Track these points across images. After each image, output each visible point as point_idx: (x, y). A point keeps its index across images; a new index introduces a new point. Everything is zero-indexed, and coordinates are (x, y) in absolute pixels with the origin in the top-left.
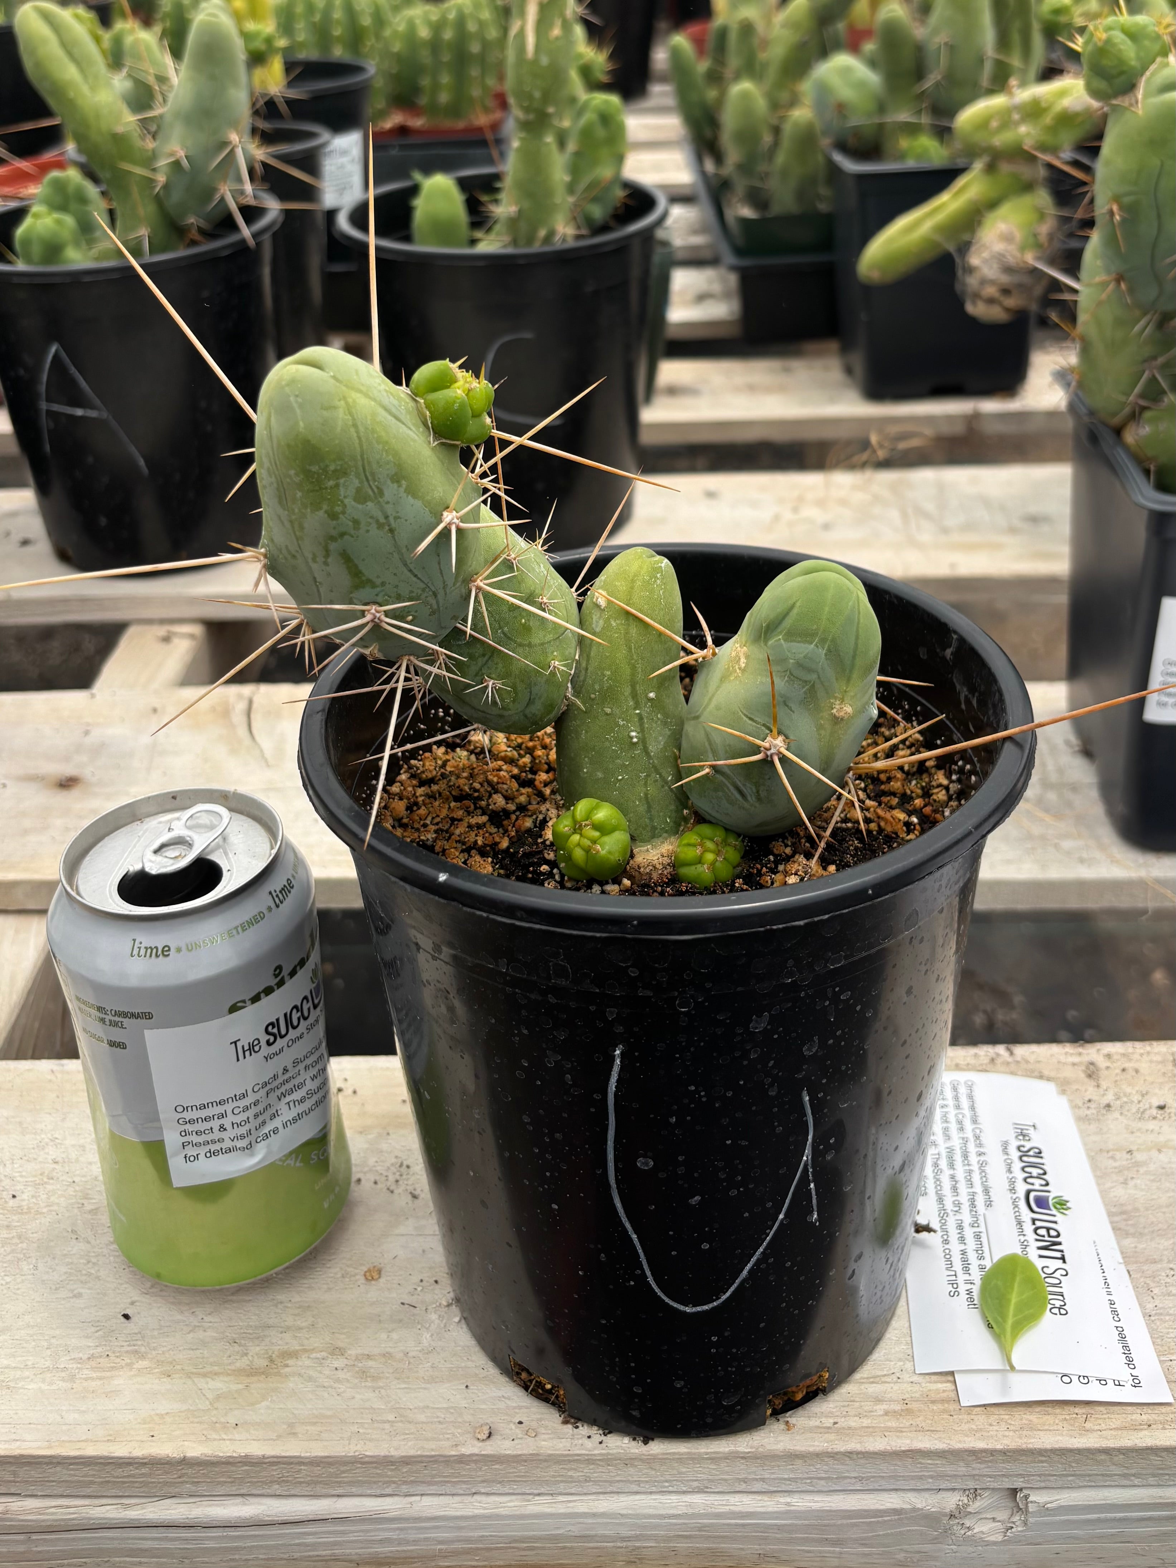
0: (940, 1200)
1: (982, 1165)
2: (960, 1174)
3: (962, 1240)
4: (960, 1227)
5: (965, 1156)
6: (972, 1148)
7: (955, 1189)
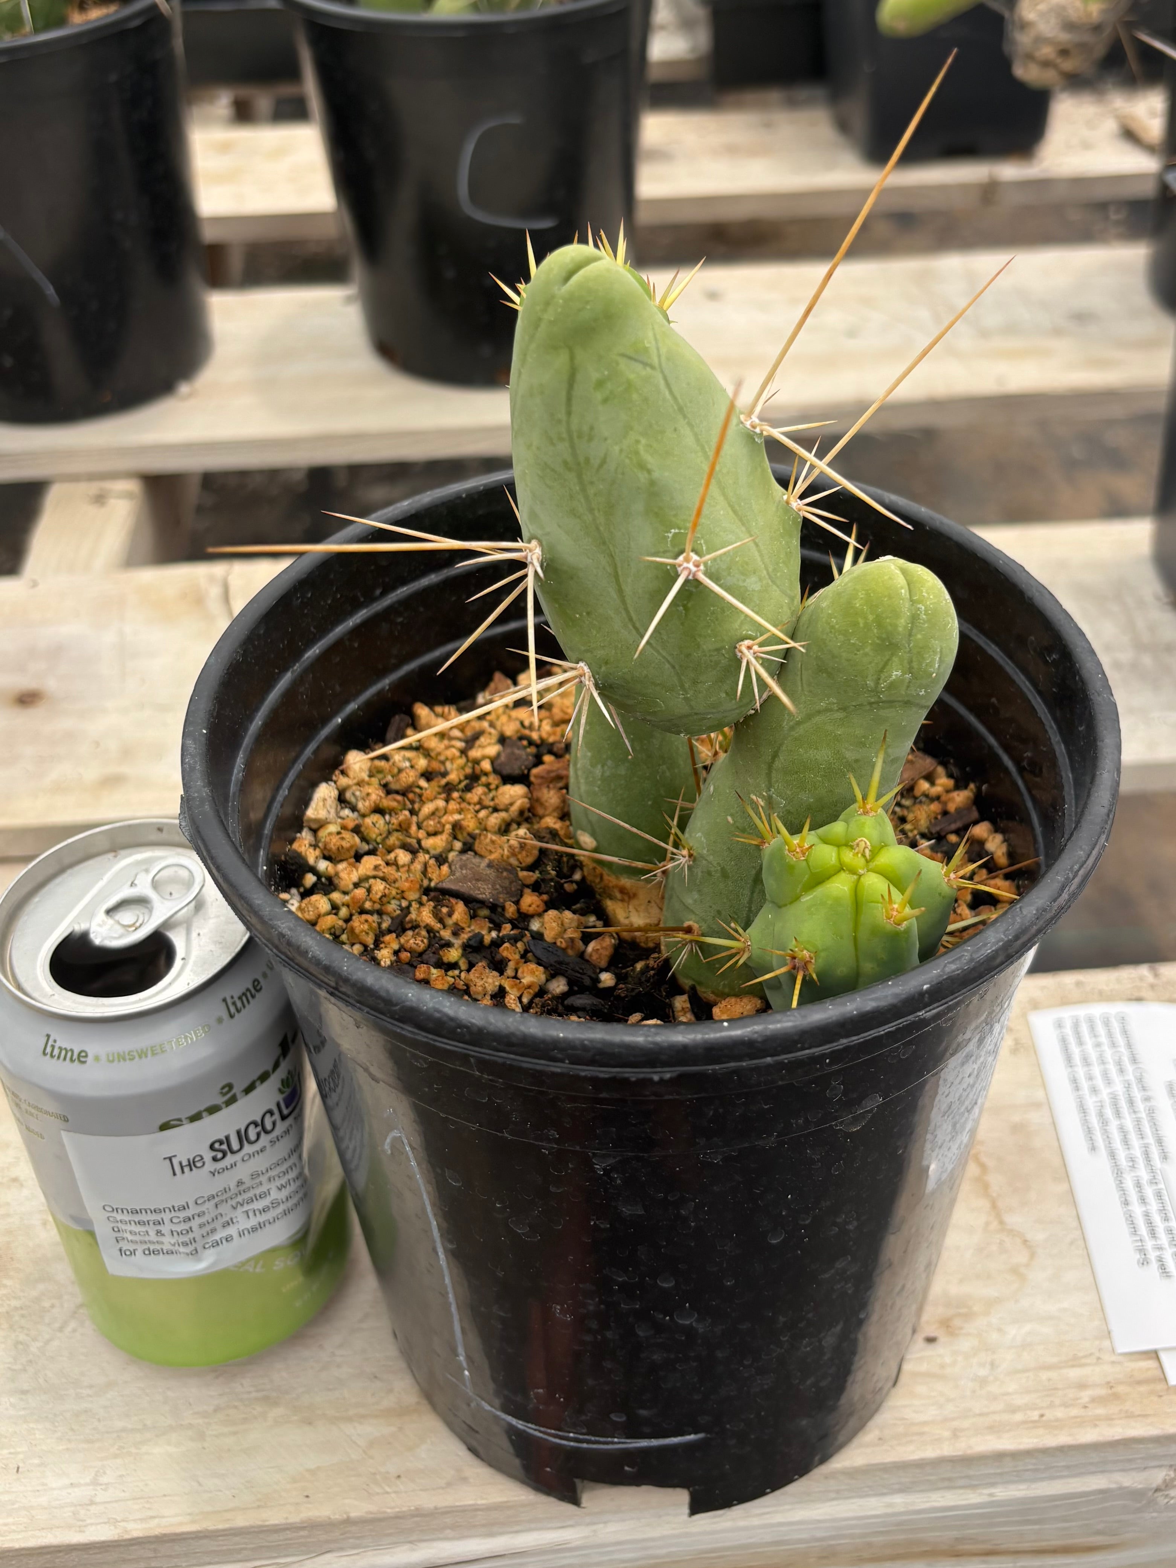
0: (1112, 1155)
1: (1151, 1112)
2: (1129, 1124)
3: (1143, 1200)
4: (1138, 1185)
5: (1131, 1102)
6: (1137, 1095)
7: (1126, 1141)
